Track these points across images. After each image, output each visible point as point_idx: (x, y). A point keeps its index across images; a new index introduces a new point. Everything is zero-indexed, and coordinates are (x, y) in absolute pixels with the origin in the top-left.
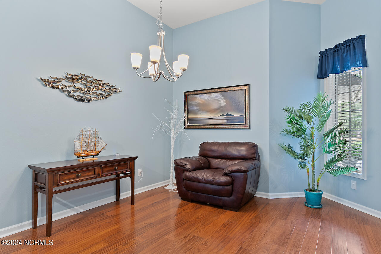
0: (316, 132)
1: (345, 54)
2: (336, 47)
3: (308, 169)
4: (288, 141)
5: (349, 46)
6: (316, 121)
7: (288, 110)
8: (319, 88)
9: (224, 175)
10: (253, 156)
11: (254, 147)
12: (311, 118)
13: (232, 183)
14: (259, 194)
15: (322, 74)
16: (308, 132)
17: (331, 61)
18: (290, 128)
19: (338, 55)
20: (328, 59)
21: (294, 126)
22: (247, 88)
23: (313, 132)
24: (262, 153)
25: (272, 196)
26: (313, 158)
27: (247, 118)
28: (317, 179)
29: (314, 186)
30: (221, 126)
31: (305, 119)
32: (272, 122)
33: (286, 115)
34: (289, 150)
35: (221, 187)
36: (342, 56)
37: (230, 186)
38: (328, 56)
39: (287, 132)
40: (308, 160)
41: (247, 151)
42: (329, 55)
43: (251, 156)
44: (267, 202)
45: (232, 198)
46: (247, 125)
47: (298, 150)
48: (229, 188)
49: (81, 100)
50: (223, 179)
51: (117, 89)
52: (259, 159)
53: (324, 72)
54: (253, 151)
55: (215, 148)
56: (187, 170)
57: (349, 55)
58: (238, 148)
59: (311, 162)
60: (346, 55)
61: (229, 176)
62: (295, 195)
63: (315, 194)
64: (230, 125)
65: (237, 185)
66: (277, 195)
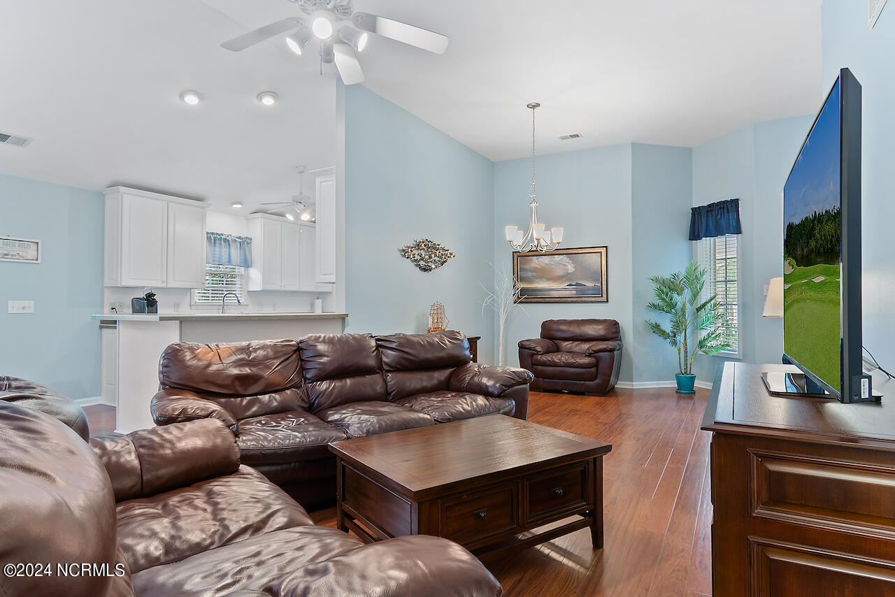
0: (688, 306)
1: (719, 216)
2: (709, 206)
3: (679, 350)
4: (655, 317)
5: (723, 208)
6: (687, 293)
7: (656, 280)
8: (692, 255)
9: (587, 356)
10: (615, 335)
11: (614, 326)
12: (682, 289)
13: (596, 365)
14: (620, 385)
15: (695, 235)
16: (679, 306)
17: (704, 221)
18: (658, 302)
19: (712, 216)
20: (701, 218)
21: (663, 299)
22: (604, 250)
23: (684, 305)
24: (623, 333)
25: (637, 385)
26: (685, 336)
27: (603, 289)
28: (689, 361)
29: (686, 369)
30: (569, 300)
31: (676, 290)
32: (637, 295)
33: (655, 286)
34: (657, 329)
35: (584, 370)
36: (716, 218)
37: (595, 368)
38: (701, 215)
39: (654, 307)
40: (680, 338)
41: (606, 329)
42: (702, 213)
43: (611, 336)
44: (630, 394)
45: (596, 381)
46: (604, 298)
47: (667, 327)
48: (593, 370)
49: (425, 270)
50: (586, 360)
51: (451, 254)
52: (620, 340)
53: (696, 233)
54: (614, 330)
55: (564, 327)
56: (538, 353)
57: (722, 218)
58: (595, 327)
59: (682, 341)
60: (721, 218)
61: (594, 357)
62: (663, 384)
63: (687, 377)
64: (581, 297)
65: (603, 366)
66: (642, 385)
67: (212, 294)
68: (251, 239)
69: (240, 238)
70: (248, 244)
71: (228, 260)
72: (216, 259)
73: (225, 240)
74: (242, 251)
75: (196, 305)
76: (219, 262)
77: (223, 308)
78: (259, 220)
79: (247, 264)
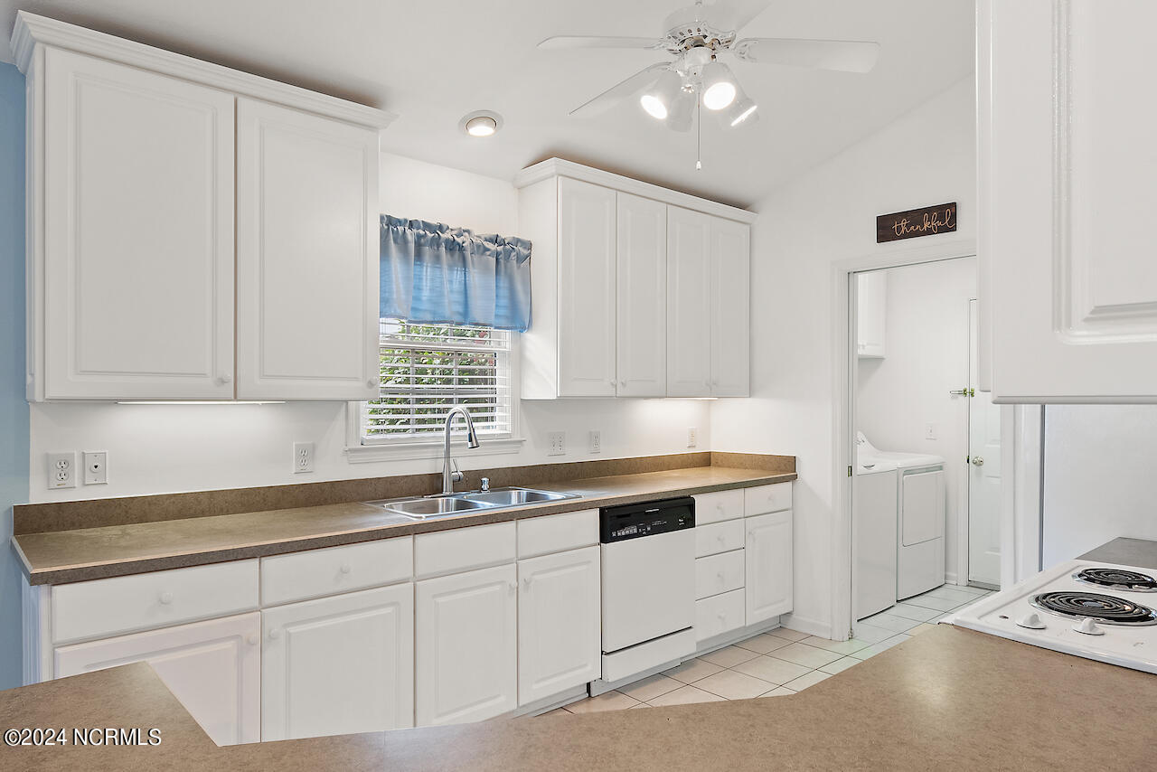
67: (419, 411)
68: (529, 246)
69: (495, 240)
70: (521, 259)
71: (460, 308)
72: (425, 306)
73: (453, 247)
74: (504, 283)
75: (363, 449)
76: (434, 313)
77: (448, 451)
78: (552, 183)
79: (518, 319)
